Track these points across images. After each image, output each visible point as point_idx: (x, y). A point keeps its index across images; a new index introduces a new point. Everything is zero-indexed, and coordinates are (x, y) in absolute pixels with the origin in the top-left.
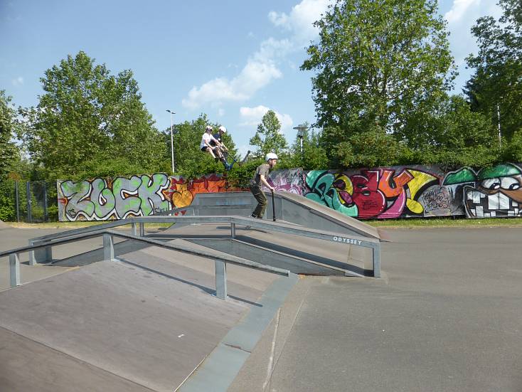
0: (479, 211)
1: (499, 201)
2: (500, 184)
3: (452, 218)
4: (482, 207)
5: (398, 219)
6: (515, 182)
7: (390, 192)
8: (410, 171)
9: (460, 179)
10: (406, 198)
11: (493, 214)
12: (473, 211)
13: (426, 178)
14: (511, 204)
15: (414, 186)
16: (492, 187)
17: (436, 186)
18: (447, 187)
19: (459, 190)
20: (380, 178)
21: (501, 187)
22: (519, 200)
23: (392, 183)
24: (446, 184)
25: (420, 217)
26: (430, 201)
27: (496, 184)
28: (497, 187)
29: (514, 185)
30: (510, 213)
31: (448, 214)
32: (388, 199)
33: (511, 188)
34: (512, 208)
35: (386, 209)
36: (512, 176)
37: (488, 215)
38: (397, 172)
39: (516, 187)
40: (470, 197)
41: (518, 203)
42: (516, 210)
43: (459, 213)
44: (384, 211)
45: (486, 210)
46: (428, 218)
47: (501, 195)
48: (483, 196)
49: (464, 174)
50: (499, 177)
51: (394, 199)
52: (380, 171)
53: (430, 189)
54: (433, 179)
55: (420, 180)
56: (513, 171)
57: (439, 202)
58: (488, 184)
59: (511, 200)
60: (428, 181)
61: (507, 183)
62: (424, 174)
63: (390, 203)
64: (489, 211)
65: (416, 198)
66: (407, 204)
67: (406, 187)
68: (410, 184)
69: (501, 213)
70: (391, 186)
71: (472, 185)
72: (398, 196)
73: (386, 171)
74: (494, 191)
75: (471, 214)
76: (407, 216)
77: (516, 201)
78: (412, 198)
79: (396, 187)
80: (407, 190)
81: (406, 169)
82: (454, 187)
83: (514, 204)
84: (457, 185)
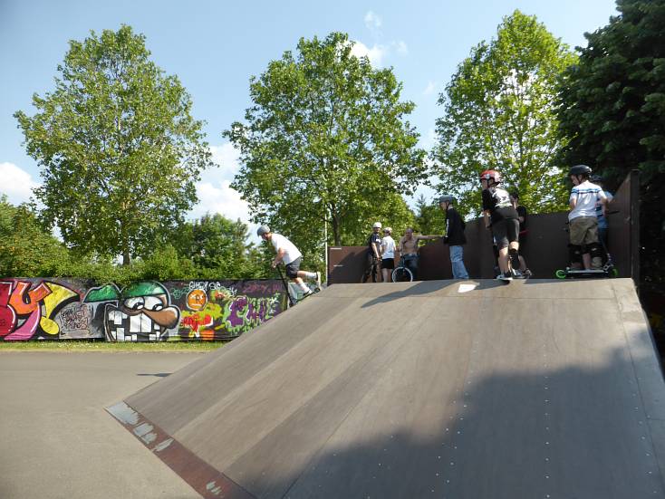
0: (120, 334)
1: (141, 323)
2: (143, 304)
3: (90, 340)
4: (123, 329)
5: (28, 341)
6: (159, 302)
7: (23, 309)
8: (48, 284)
9: (102, 297)
10: (41, 316)
11: (135, 338)
12: (113, 333)
13: (65, 293)
14: (153, 327)
15: (51, 302)
16: (135, 307)
17: (77, 303)
18: (88, 304)
19: (101, 308)
20: (13, 290)
21: (144, 308)
22: (161, 322)
23: (26, 297)
24: (87, 301)
25: (54, 338)
26: (67, 321)
27: (140, 304)
28: (141, 307)
29: (158, 305)
30: (152, 337)
31: (87, 336)
32: (19, 316)
33: (154, 309)
34: (154, 331)
35: (16, 328)
36: (156, 295)
37: (128, 338)
38: (34, 285)
39: (160, 308)
40: (111, 316)
41: (160, 326)
42: (158, 333)
43: (98, 335)
44: (14, 330)
45: (127, 333)
46: (63, 340)
47: (144, 316)
48: (125, 316)
49: (107, 291)
50: (142, 296)
51: (26, 316)
52: (13, 282)
53: (70, 306)
54: (73, 294)
55: (59, 295)
56: (158, 290)
57: (77, 322)
58: (131, 303)
59: (154, 322)
60: (69, 296)
61: (151, 303)
62: (63, 288)
63: (21, 322)
64: (130, 334)
65: (52, 317)
66: (41, 323)
67: (42, 303)
68: (46, 300)
69: (143, 337)
70: (25, 301)
71: (115, 303)
72: (31, 313)
73: (21, 283)
74: (137, 312)
75: (111, 336)
76: (41, 338)
77: (158, 324)
78: (48, 316)
79: (30, 302)
80: (43, 307)
81: (44, 282)
82: (95, 305)
83: (157, 327)
84: (98, 303)
